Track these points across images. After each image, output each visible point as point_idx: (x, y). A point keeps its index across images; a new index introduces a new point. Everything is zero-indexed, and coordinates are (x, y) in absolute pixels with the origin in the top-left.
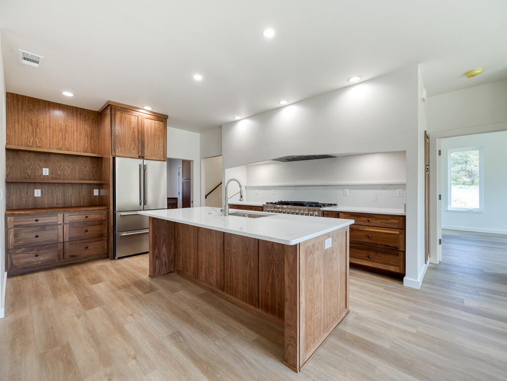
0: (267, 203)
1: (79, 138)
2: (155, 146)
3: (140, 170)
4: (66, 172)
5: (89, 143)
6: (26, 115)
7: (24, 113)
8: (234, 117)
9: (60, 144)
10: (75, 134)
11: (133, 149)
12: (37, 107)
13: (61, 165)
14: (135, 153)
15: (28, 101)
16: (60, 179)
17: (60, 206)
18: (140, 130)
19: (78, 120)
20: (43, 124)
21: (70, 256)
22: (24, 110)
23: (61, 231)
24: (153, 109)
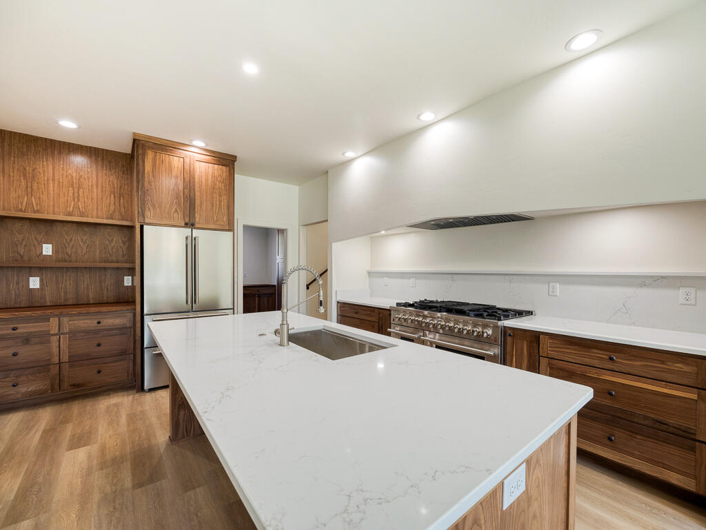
0: (398, 304)
1: (100, 197)
2: (213, 206)
3: (187, 245)
4: (80, 251)
5: (117, 204)
6: (16, 162)
7: (12, 158)
8: (343, 154)
9: (70, 207)
10: (95, 190)
11: (176, 211)
12: (33, 148)
13: (71, 240)
14: (179, 218)
15: (20, 141)
16: (71, 262)
17: (70, 302)
18: (187, 180)
19: (100, 168)
20: (42, 175)
21: (71, 386)
22: (13, 155)
23: (54, 345)
24: (207, 145)
